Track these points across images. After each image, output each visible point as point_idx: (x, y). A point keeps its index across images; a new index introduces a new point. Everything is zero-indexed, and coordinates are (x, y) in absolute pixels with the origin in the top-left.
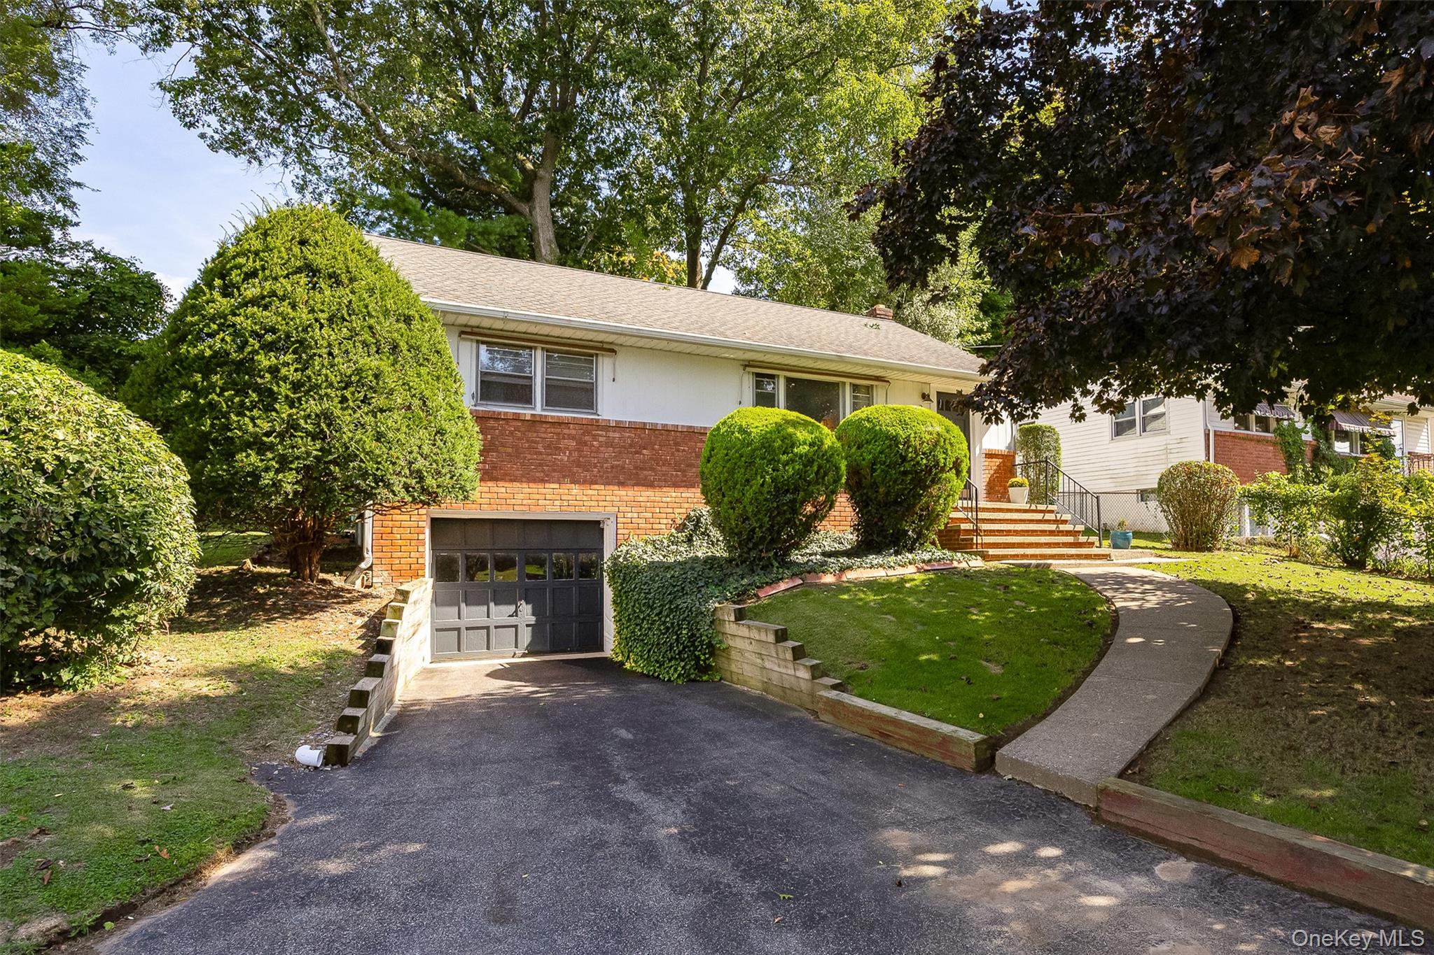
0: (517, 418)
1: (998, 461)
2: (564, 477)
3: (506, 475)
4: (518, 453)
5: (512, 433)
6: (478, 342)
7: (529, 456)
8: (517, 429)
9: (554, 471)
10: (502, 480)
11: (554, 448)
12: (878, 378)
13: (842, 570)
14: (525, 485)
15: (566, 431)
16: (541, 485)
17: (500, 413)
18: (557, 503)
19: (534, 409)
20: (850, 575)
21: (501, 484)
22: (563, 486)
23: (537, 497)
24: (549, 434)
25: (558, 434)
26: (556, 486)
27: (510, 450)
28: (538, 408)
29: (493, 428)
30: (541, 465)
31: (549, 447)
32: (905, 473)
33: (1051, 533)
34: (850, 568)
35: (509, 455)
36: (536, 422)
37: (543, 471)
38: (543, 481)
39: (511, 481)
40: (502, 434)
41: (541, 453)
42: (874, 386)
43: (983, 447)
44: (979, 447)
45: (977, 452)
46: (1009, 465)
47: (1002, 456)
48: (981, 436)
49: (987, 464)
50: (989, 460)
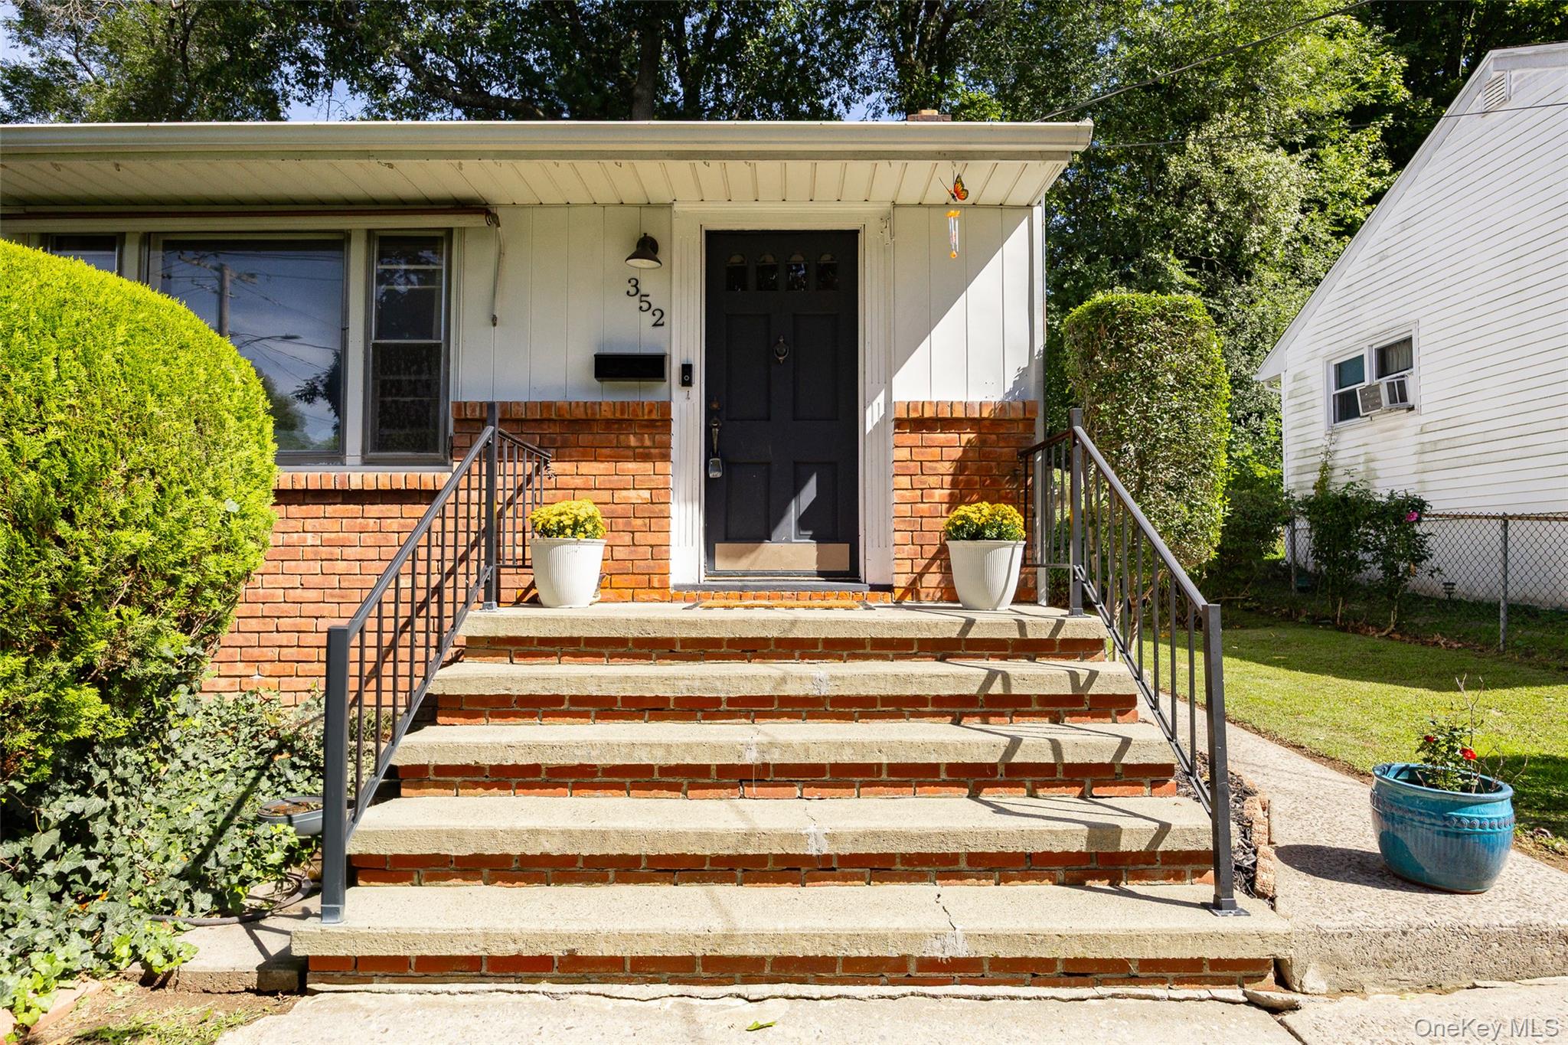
1: (950, 444)
42: (455, 234)
43: (897, 397)
44: (881, 398)
45: (872, 415)
46: (1006, 451)
47: (975, 423)
48: (891, 368)
49: (904, 454)
50: (917, 440)
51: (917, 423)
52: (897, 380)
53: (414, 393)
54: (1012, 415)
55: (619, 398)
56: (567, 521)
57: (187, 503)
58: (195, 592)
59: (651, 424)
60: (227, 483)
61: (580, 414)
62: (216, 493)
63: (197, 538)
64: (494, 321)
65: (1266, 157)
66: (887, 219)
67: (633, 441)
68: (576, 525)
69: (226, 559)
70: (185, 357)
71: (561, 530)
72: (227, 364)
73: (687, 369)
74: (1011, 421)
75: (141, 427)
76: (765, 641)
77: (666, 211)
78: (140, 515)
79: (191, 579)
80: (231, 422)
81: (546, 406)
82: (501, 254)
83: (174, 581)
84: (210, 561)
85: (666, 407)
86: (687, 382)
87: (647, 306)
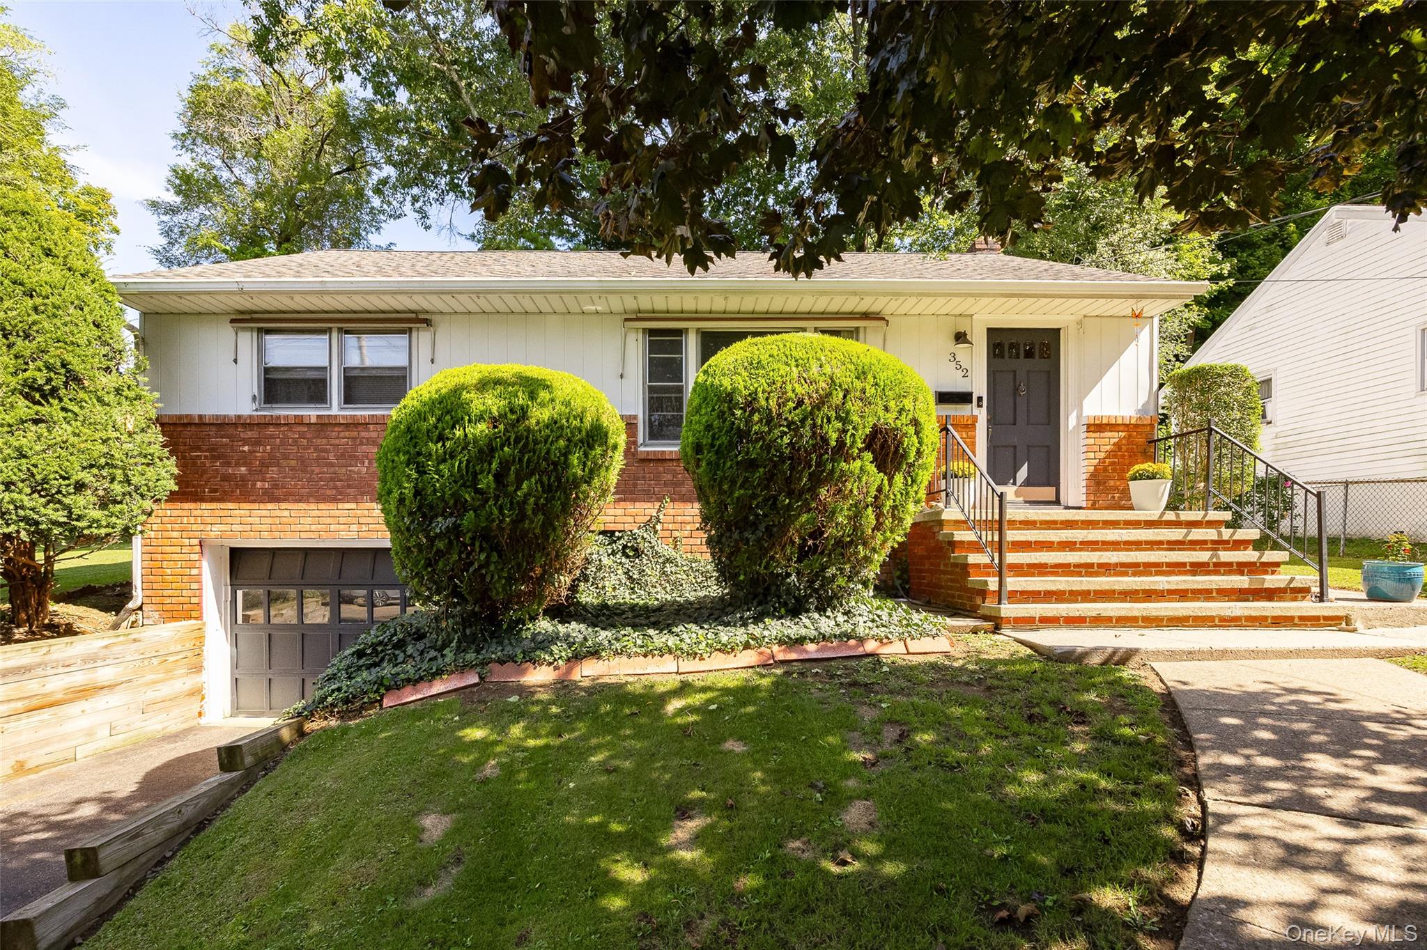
0: (300, 421)
1: (1113, 437)
2: (362, 494)
3: (291, 494)
4: (304, 464)
5: (295, 441)
6: (260, 330)
7: (317, 470)
8: (302, 436)
9: (349, 486)
10: (285, 500)
11: (349, 457)
12: (866, 316)
13: (577, 658)
14: (313, 506)
15: (363, 434)
16: (332, 506)
17: (278, 417)
18: (354, 527)
19: (330, 408)
20: (587, 671)
21: (284, 505)
22: (362, 505)
23: (328, 520)
24: (343, 439)
25: (354, 439)
26: (353, 506)
27: (293, 463)
28: (335, 407)
29: (272, 437)
30: (332, 480)
31: (342, 456)
32: (752, 465)
33: (1198, 568)
34: (595, 653)
35: (293, 469)
36: (325, 425)
37: (335, 488)
38: (335, 500)
39: (296, 501)
40: (283, 443)
41: (332, 465)
42: (861, 331)
43: (1085, 414)
44: (1075, 413)
45: (1070, 422)
46: (1141, 440)
47: (1127, 426)
49: (1091, 441)
50: (1097, 435)
51: (1097, 427)
52: (1086, 402)
54: (1145, 423)
55: (948, 413)
59: (966, 426)
65: (1152, 254)
66: (1080, 323)
73: (980, 399)
74: (1146, 425)
76: (1077, 522)
77: (969, 319)
82: (885, 340)
85: (972, 418)
86: (979, 406)
87: (959, 367)
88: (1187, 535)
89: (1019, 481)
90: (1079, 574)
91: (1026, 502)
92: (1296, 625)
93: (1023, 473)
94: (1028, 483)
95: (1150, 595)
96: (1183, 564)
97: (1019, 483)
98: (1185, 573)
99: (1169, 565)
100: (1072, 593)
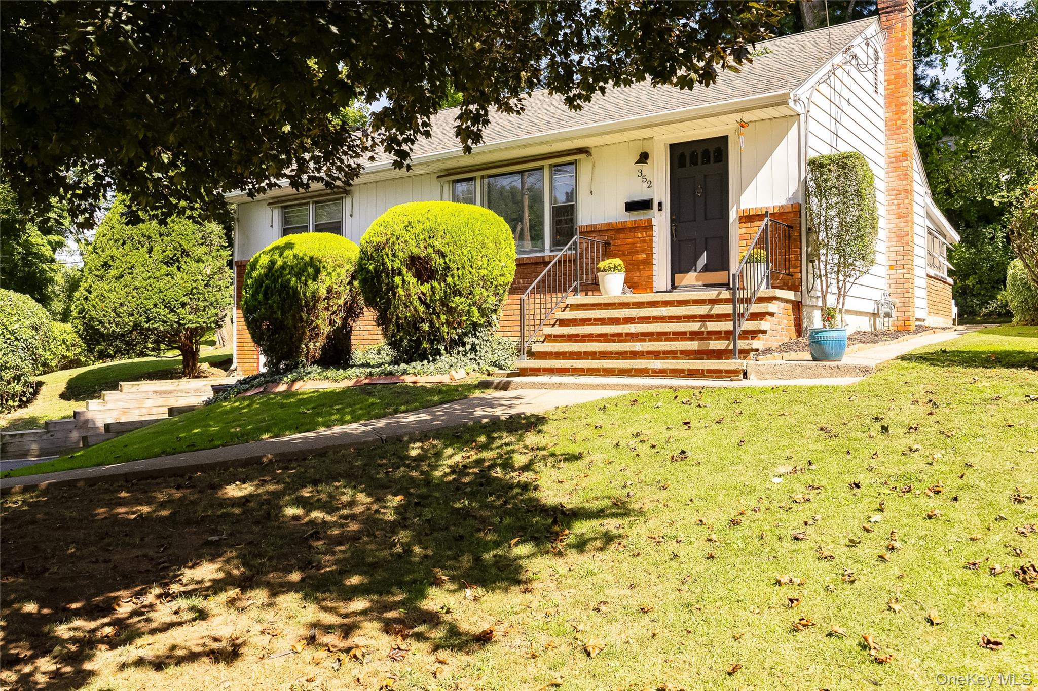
1: (762, 225)
6: (282, 207)
20: (300, 386)
34: (301, 380)
42: (578, 163)
44: (735, 207)
45: (733, 215)
48: (741, 192)
49: (743, 231)
50: (748, 225)
51: (748, 218)
52: (742, 198)
53: (566, 223)
54: (787, 210)
55: (633, 219)
56: (611, 266)
57: (493, 263)
58: (496, 286)
59: (645, 228)
60: (502, 258)
61: (620, 226)
62: (500, 261)
63: (496, 272)
64: (591, 192)
66: (737, 130)
67: (639, 235)
68: (615, 267)
69: (503, 278)
70: (492, 227)
71: (610, 269)
72: (502, 227)
73: (660, 204)
74: (788, 212)
75: (484, 245)
77: (650, 141)
78: (484, 266)
79: (495, 283)
80: (503, 242)
81: (609, 224)
82: (594, 166)
83: (491, 283)
84: (499, 278)
85: (650, 221)
86: (661, 209)
87: (645, 180)
88: (711, 310)
89: (699, 269)
90: (614, 341)
91: (704, 285)
92: (705, 376)
93: (703, 260)
94: (706, 269)
95: (634, 355)
96: (684, 333)
97: (698, 270)
98: (686, 339)
99: (675, 333)
100: (585, 353)
